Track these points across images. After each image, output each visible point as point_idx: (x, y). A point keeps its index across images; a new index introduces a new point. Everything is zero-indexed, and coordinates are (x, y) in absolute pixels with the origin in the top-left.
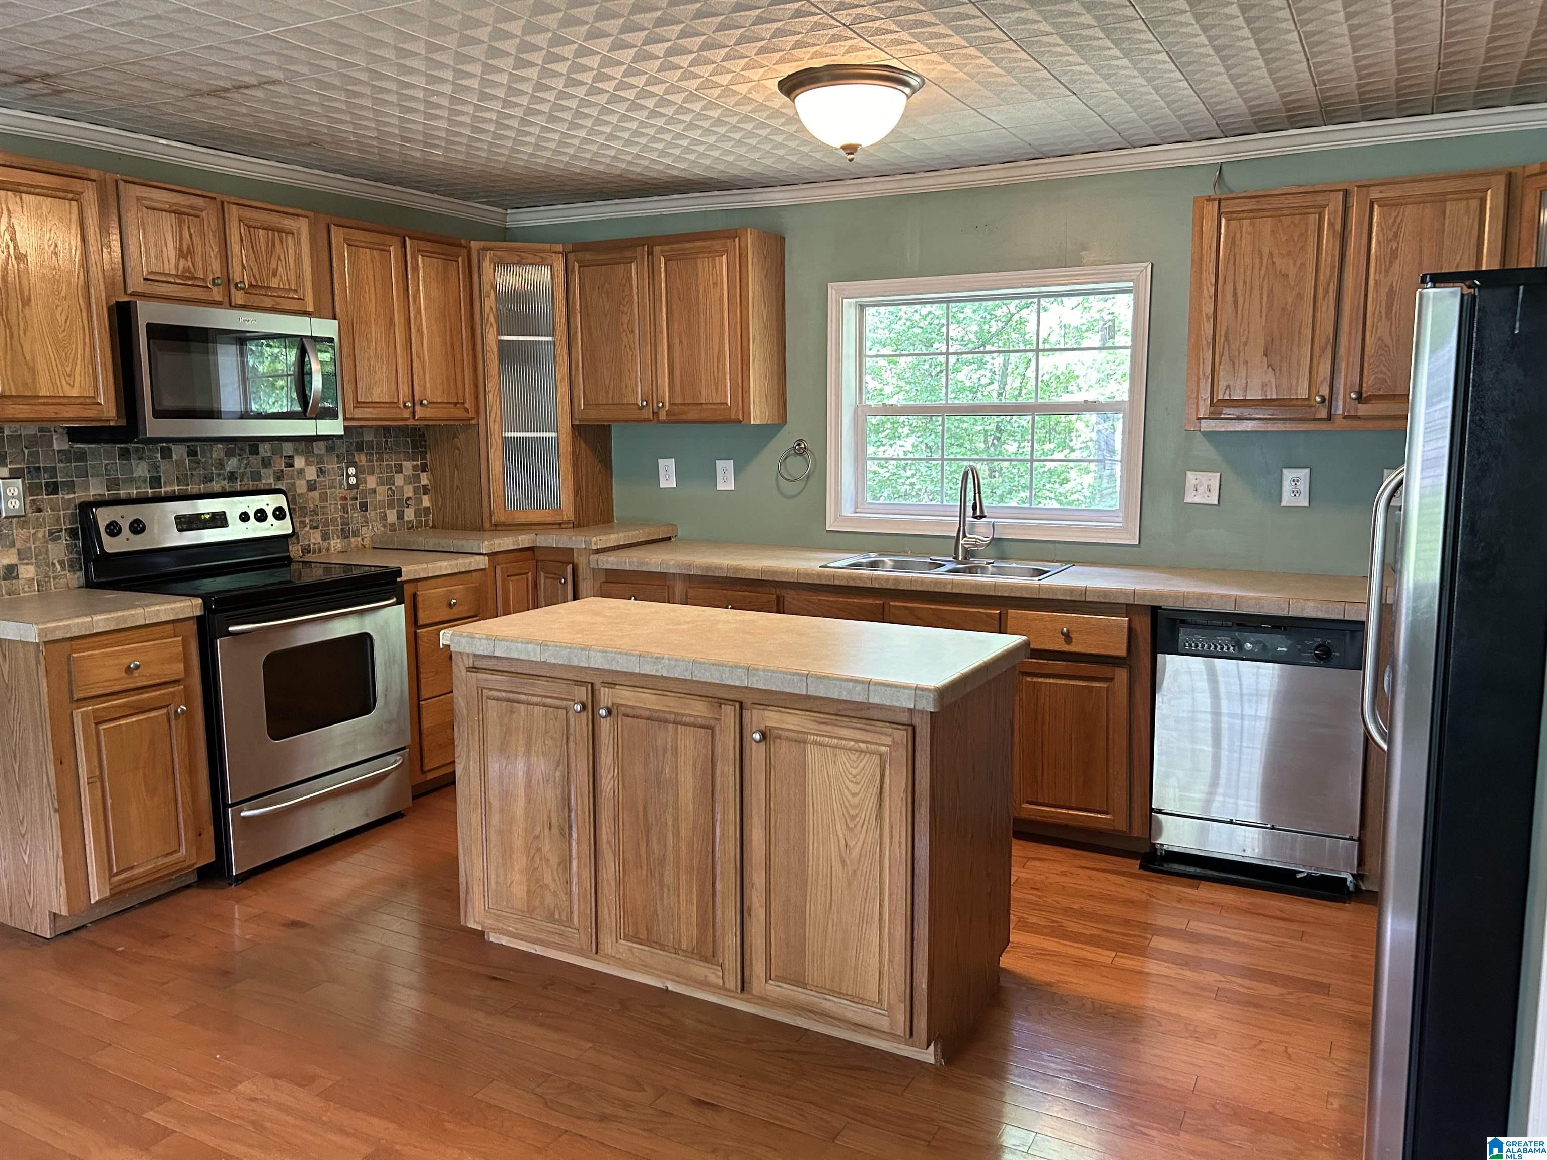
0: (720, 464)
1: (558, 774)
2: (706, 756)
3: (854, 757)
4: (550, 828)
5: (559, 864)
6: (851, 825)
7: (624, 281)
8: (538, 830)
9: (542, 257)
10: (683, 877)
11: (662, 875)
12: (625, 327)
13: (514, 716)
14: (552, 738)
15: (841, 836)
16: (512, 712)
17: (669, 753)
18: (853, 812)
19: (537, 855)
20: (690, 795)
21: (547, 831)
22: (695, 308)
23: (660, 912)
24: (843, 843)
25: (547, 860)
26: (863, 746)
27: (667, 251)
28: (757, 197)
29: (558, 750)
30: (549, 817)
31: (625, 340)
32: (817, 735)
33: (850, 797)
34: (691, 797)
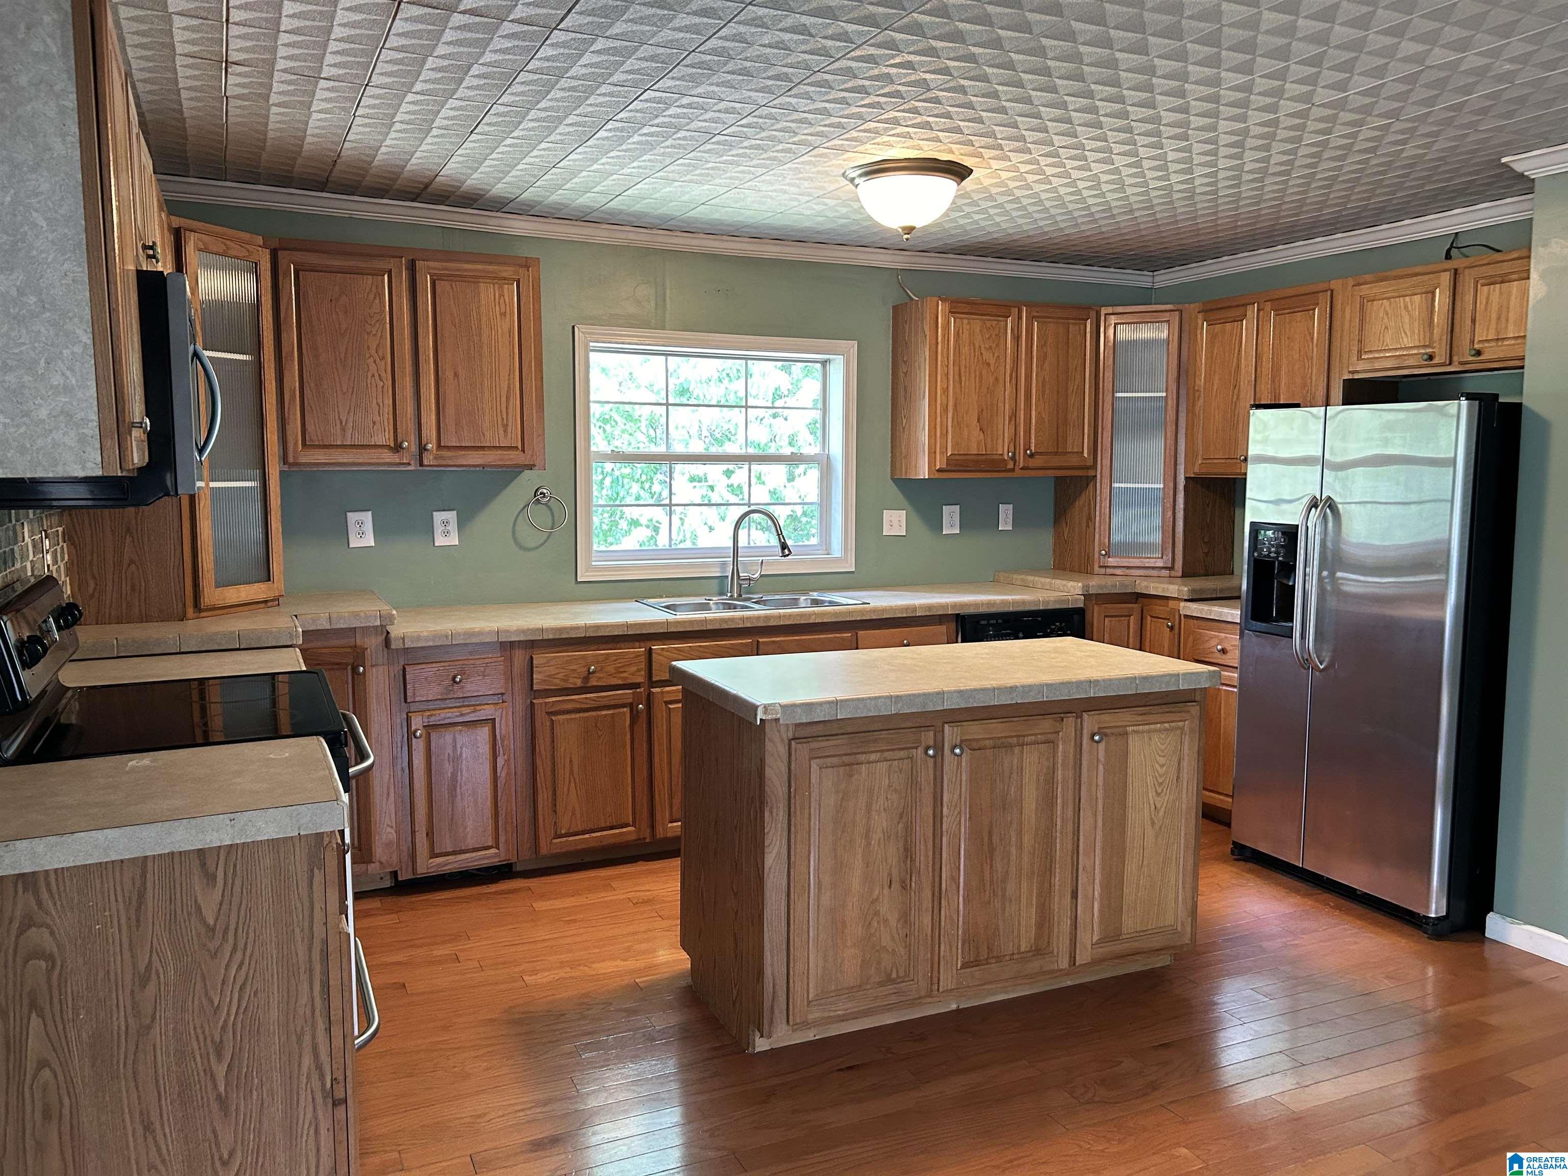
0: (439, 517)
1: (901, 826)
2: (1048, 768)
3: (1163, 736)
4: (890, 887)
5: (899, 920)
6: (1159, 791)
7: (372, 296)
8: (877, 892)
9: (248, 251)
10: (1024, 885)
11: (1004, 890)
12: (373, 352)
13: (853, 779)
14: (896, 790)
15: (1152, 802)
16: (851, 776)
17: (1014, 776)
18: (1160, 781)
19: (875, 918)
20: (1033, 807)
21: (886, 891)
22: (476, 339)
23: (1001, 927)
24: (1153, 807)
25: (886, 921)
26: (1167, 725)
27: (435, 269)
28: (492, 221)
29: (903, 801)
30: (890, 875)
31: (373, 367)
32: (1133, 725)
33: (1159, 768)
34: (1034, 807)
